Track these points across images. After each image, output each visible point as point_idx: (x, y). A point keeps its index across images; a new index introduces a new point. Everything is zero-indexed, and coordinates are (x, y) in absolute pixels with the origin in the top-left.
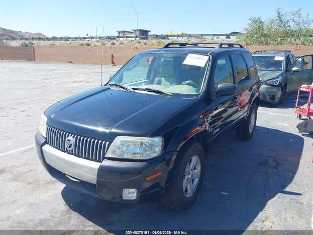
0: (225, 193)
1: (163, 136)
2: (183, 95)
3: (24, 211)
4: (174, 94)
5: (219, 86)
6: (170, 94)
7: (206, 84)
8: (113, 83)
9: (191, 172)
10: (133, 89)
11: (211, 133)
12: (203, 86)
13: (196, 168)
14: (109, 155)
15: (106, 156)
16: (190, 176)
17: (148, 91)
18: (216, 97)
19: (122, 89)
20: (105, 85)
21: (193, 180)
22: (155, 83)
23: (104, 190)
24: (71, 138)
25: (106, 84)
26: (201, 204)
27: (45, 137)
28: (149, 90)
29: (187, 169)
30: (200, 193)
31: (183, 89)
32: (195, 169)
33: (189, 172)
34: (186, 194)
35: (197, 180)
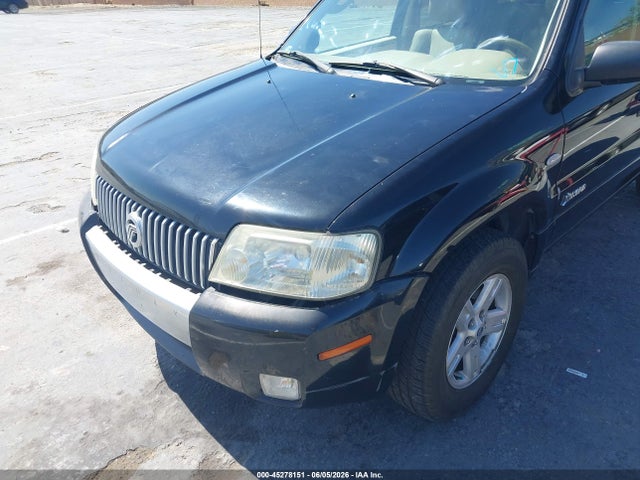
0: (580, 374)
1: (379, 229)
2: (476, 83)
3: (68, 373)
4: (444, 81)
5: (599, 50)
6: (433, 80)
7: (552, 43)
8: (287, 50)
9: (478, 323)
10: (334, 65)
11: (557, 202)
12: (544, 52)
13: (499, 304)
14: (216, 276)
15: (212, 278)
16: (473, 333)
17: (372, 72)
18: (585, 89)
19: (305, 68)
20: (268, 58)
21: (483, 339)
22: (412, 47)
23: (225, 365)
24: (134, 216)
25: (275, 53)
26: (501, 400)
27: (96, 203)
28: (375, 69)
29: (464, 316)
30: (504, 366)
31: (478, 62)
32: (493, 307)
33: (472, 320)
34: (457, 378)
35: (495, 338)
